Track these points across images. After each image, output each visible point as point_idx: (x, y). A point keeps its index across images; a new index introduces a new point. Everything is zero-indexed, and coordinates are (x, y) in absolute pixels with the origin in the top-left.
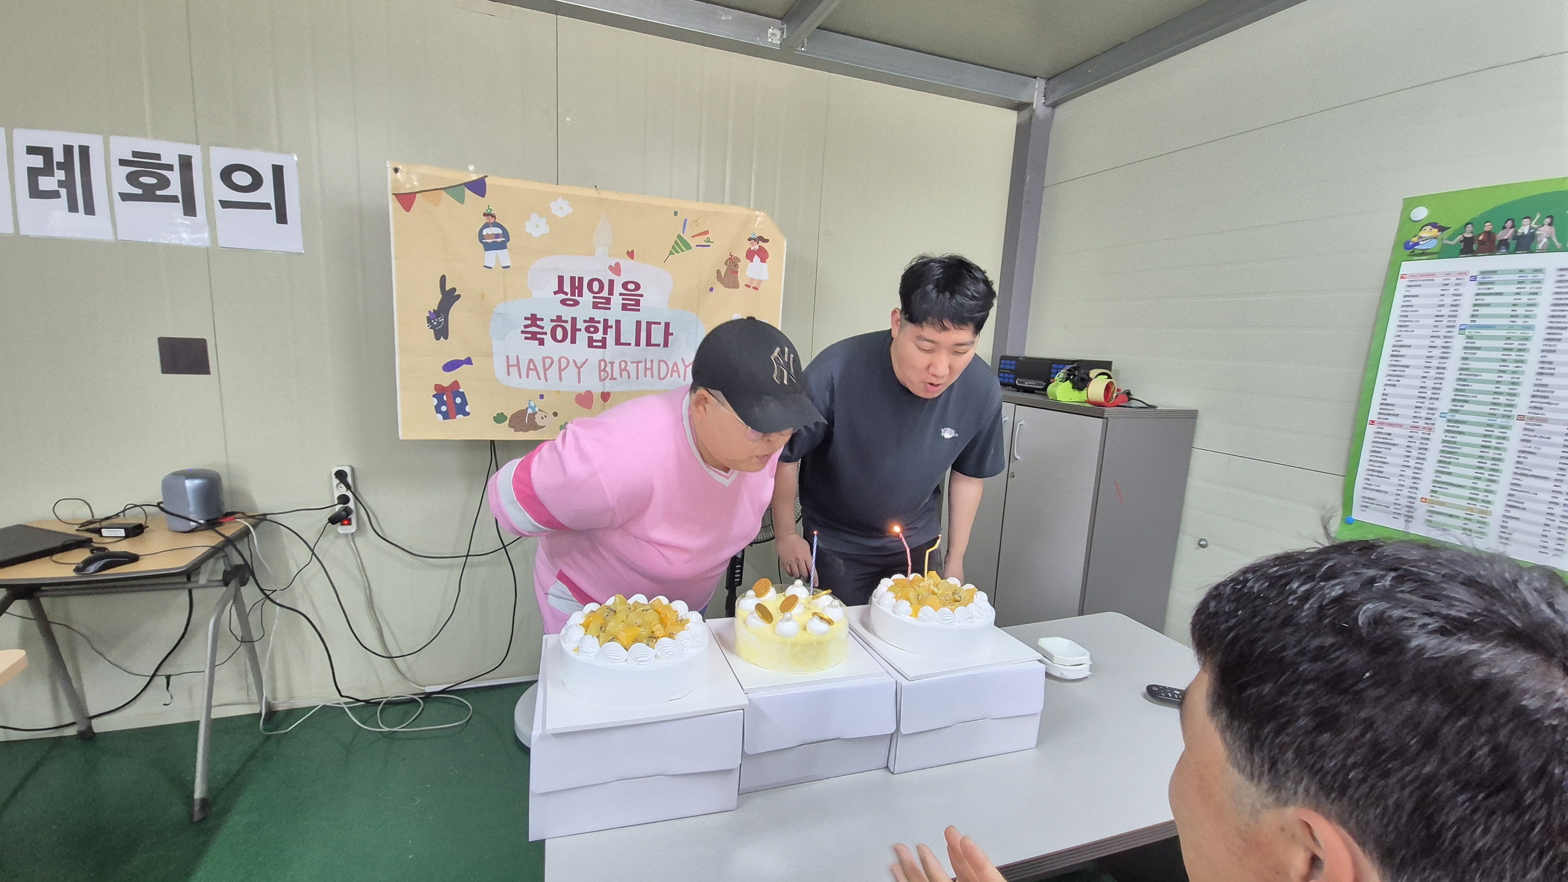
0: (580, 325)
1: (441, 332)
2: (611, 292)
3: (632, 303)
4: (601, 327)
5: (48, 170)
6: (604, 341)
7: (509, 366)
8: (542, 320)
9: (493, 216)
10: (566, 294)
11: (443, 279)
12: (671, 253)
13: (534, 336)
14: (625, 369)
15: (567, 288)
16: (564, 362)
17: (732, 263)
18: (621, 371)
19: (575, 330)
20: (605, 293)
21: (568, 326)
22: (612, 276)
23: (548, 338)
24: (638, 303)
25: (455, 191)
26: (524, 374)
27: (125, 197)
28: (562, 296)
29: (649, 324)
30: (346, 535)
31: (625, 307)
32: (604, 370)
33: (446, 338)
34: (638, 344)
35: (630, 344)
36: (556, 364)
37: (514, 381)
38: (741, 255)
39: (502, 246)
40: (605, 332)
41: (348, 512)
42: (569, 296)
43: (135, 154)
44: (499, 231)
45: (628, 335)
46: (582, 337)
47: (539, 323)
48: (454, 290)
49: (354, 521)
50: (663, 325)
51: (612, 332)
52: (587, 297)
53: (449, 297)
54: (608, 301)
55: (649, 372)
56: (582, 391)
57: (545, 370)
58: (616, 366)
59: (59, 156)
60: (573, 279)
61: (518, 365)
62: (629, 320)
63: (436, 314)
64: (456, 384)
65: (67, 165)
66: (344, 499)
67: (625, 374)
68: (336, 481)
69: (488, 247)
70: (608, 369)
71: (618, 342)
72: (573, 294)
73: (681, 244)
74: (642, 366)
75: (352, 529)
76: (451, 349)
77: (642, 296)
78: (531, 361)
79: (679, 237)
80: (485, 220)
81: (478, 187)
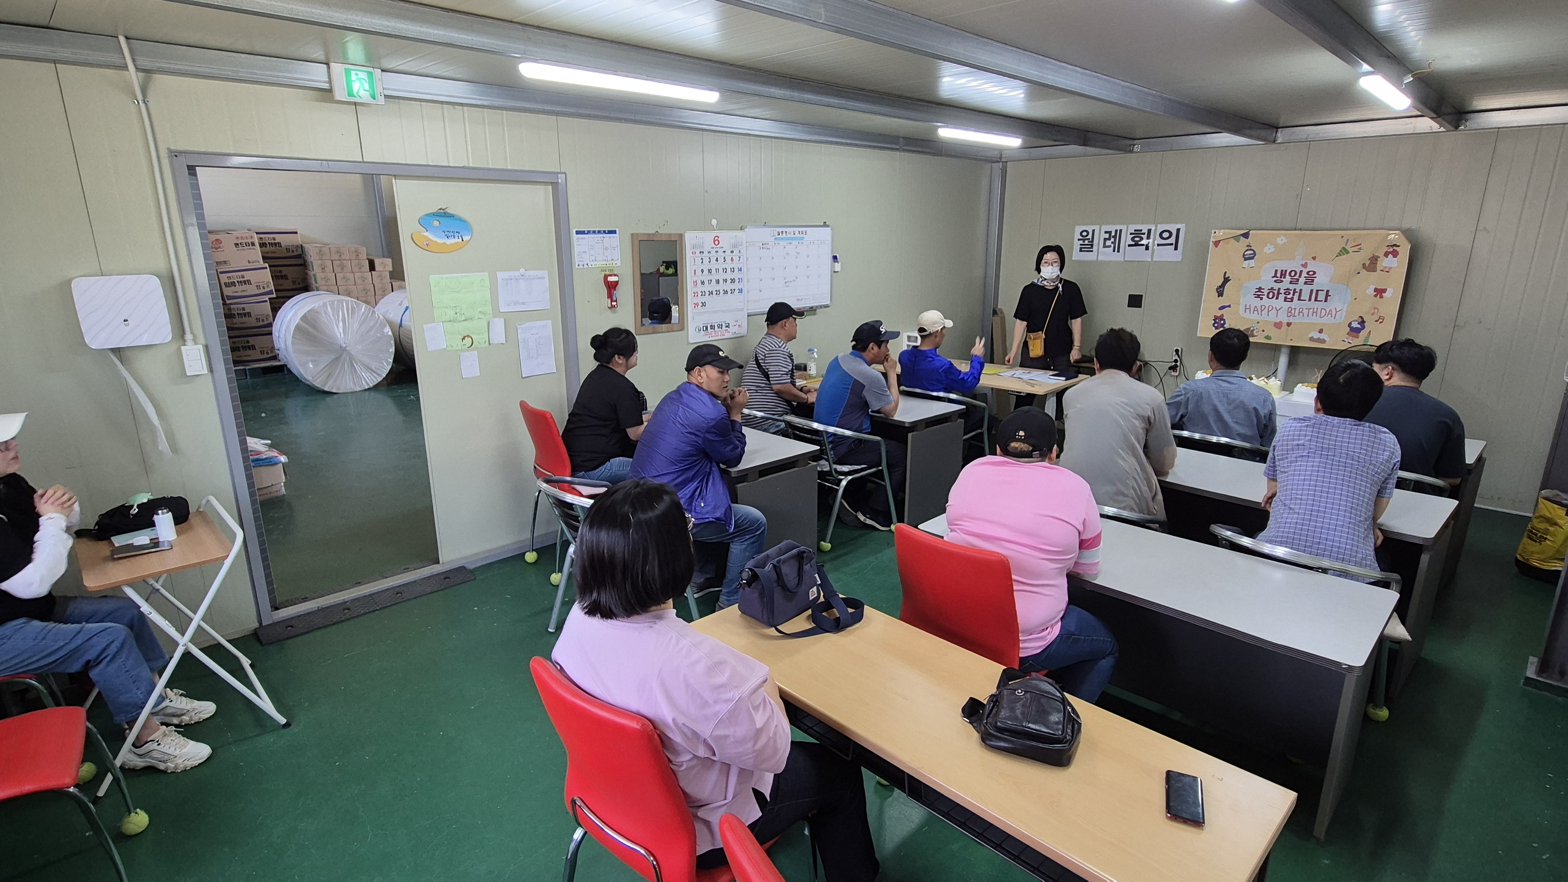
0: (1282, 291)
1: (1220, 294)
2: (1300, 276)
3: (1310, 281)
4: (1292, 292)
5: (1109, 239)
6: (1292, 298)
7: (1246, 309)
8: (1263, 289)
9: (1251, 246)
10: (1278, 277)
11: (1226, 273)
12: (1337, 256)
13: (1258, 296)
14: (1302, 312)
15: (1278, 275)
16: (1271, 308)
17: (1374, 260)
18: (1299, 313)
19: (1279, 293)
20: (1297, 277)
21: (1276, 292)
22: (1302, 269)
23: (1265, 297)
24: (1313, 281)
25: (1236, 238)
26: (1252, 313)
27: (1129, 246)
28: (1276, 279)
29: (1318, 291)
30: (1174, 376)
31: (1306, 283)
32: (1290, 311)
33: (1222, 296)
34: (1310, 300)
35: (1305, 300)
36: (1267, 309)
37: (1247, 315)
38: (1381, 254)
39: (1252, 258)
40: (1293, 295)
41: (1176, 366)
42: (1279, 279)
43: (1135, 230)
44: (1252, 252)
45: (1305, 295)
46: (1281, 297)
47: (1262, 290)
48: (1229, 277)
49: (1178, 371)
50: (1325, 292)
51: (1297, 295)
52: (1288, 278)
53: (1226, 280)
54: (1298, 280)
55: (1315, 314)
56: (1278, 321)
57: (1262, 311)
58: (1297, 311)
59: (1113, 234)
60: (1282, 271)
61: (1250, 308)
62: (1306, 289)
63: (1220, 287)
64: (1222, 315)
65: (1115, 237)
66: (1176, 361)
67: (1301, 314)
68: (1175, 353)
69: (1246, 259)
70: (1293, 312)
71: (1299, 299)
72: (1281, 277)
73: (1344, 251)
74: (1311, 310)
75: (1177, 374)
76: (1223, 301)
77: (1316, 277)
78: (1256, 306)
79: (1343, 248)
80: (1247, 248)
81: (1246, 236)
